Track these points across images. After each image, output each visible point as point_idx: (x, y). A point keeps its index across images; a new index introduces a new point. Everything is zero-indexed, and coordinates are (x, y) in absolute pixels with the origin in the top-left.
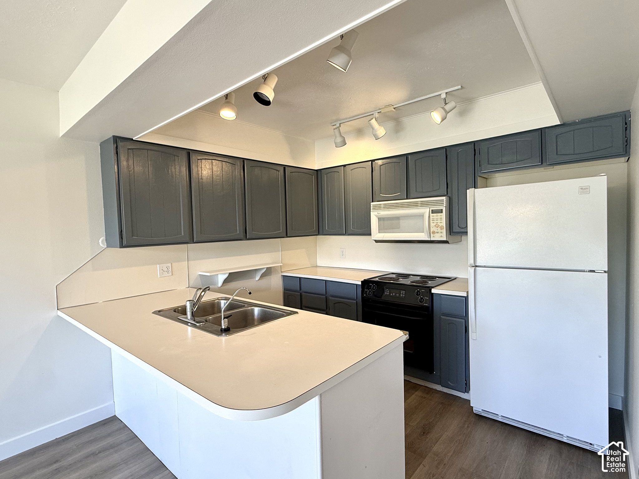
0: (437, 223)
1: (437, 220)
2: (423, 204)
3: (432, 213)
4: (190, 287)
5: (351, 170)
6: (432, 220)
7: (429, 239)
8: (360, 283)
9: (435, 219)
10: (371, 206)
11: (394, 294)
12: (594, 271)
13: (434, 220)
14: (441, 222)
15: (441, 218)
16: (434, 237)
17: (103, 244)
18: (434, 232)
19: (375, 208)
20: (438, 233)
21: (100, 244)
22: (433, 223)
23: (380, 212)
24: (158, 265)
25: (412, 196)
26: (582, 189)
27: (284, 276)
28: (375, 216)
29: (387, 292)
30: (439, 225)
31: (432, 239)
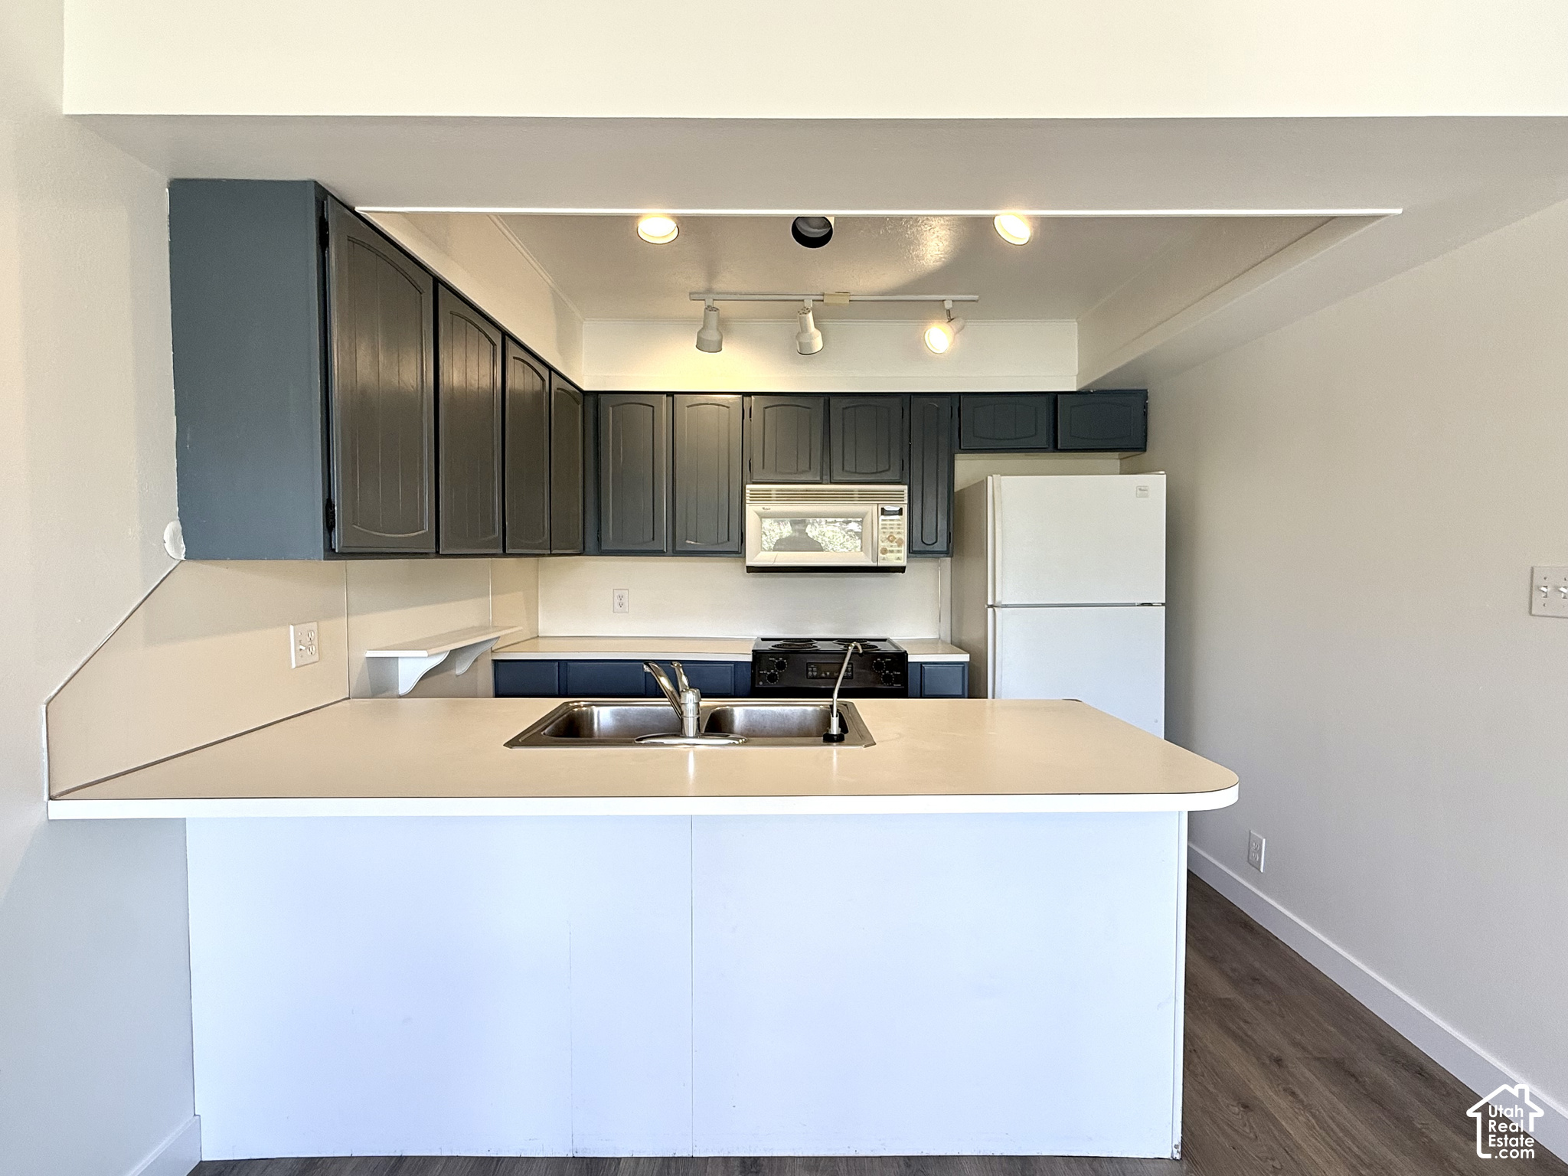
0: (892, 532)
1: (892, 528)
2: (864, 497)
3: (882, 514)
4: (353, 698)
5: (688, 407)
6: (883, 528)
7: (875, 564)
8: (749, 658)
9: (888, 526)
10: (747, 491)
11: (828, 673)
12: (1150, 605)
13: (885, 528)
14: (899, 533)
15: (899, 525)
16: (884, 559)
17: (177, 549)
18: (885, 551)
19: (757, 497)
20: (892, 551)
21: (167, 545)
22: (884, 532)
23: (770, 507)
24: (292, 627)
25: (837, 478)
26: (1140, 489)
27: (496, 662)
28: (756, 512)
29: (812, 671)
30: (894, 537)
31: (881, 564)
